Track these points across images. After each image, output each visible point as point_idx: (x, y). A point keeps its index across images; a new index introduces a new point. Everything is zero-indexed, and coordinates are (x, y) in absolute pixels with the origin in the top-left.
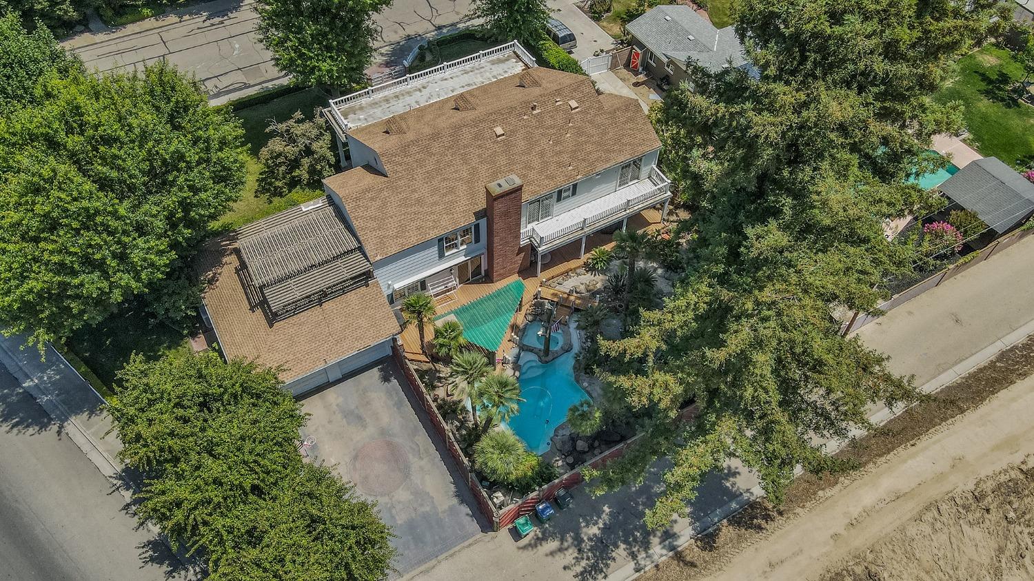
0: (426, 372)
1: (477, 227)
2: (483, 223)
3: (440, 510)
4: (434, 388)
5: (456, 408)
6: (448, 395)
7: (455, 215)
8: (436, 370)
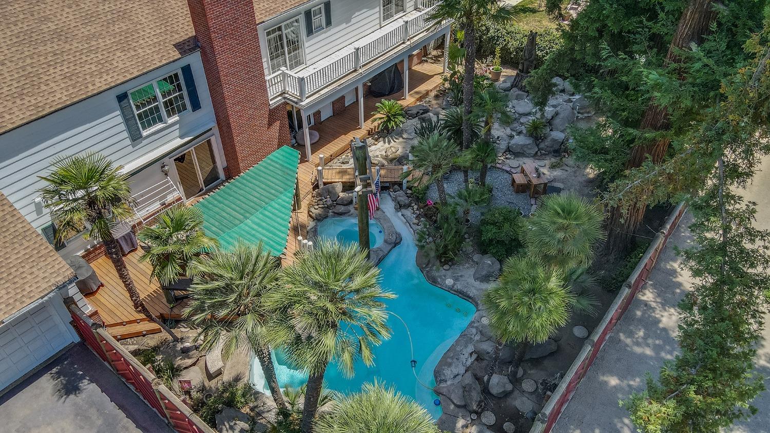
0: (156, 349)
1: (187, 70)
2: (195, 60)
4: (175, 371)
5: (233, 395)
6: (210, 377)
7: (140, 51)
8: (176, 340)
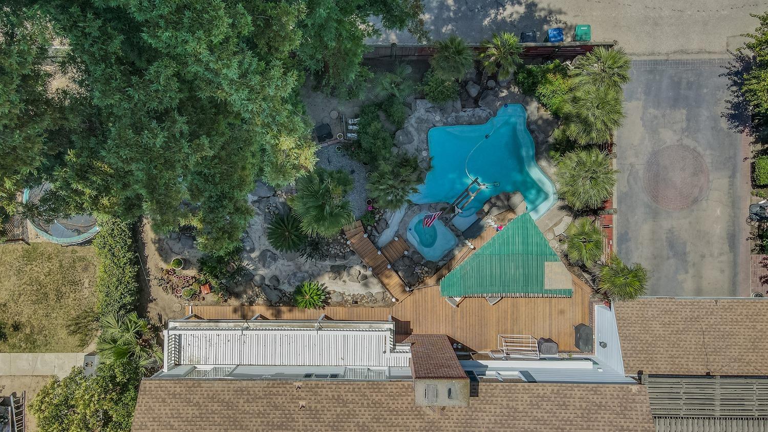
3: (641, 102)
